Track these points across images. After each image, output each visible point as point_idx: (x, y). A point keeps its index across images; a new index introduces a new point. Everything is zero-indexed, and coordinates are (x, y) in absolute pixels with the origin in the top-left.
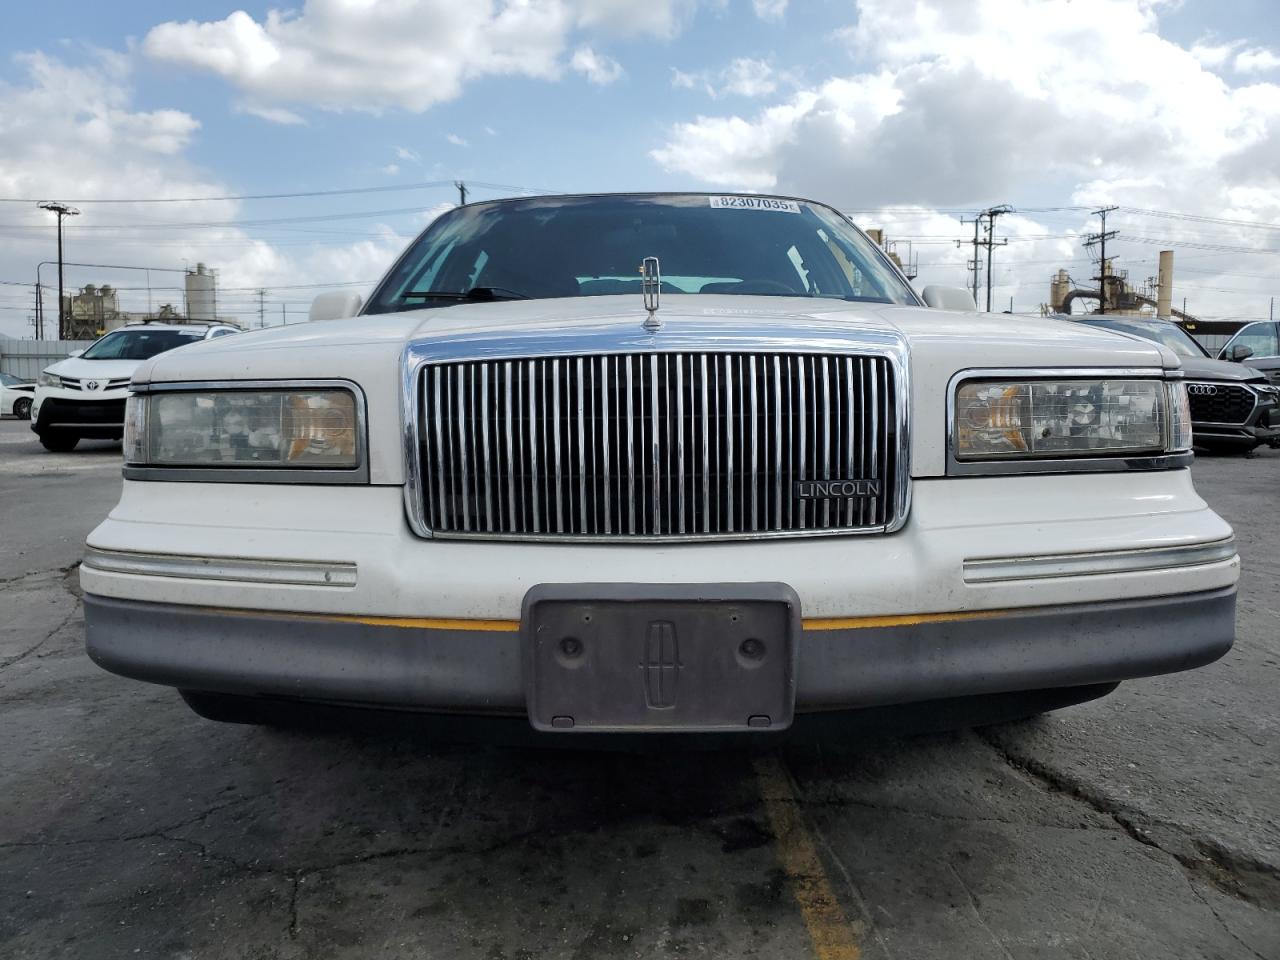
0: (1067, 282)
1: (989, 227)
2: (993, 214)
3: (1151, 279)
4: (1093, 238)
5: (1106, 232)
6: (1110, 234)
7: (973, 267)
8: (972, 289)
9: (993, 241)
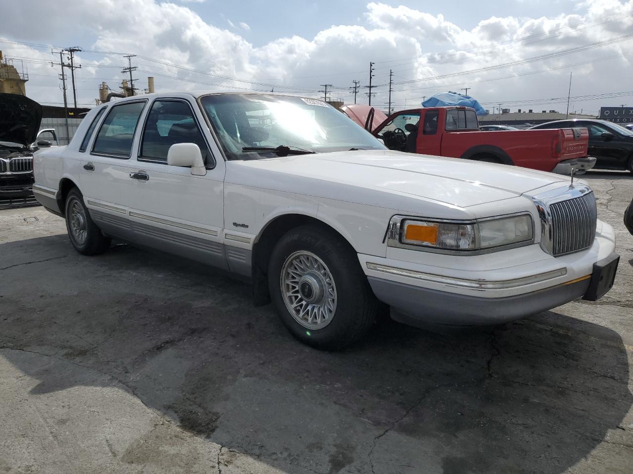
0: (107, 89)
1: (70, 57)
2: (72, 51)
3: (145, 90)
4: (126, 69)
5: (132, 67)
6: (134, 68)
7: (62, 78)
8: (63, 90)
9: (73, 66)
